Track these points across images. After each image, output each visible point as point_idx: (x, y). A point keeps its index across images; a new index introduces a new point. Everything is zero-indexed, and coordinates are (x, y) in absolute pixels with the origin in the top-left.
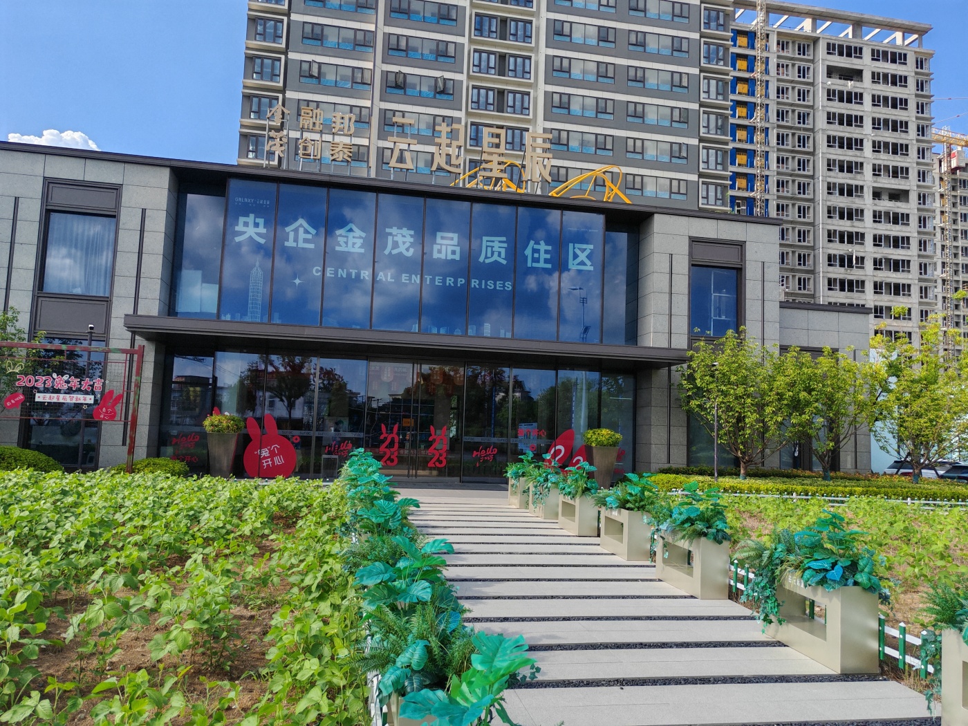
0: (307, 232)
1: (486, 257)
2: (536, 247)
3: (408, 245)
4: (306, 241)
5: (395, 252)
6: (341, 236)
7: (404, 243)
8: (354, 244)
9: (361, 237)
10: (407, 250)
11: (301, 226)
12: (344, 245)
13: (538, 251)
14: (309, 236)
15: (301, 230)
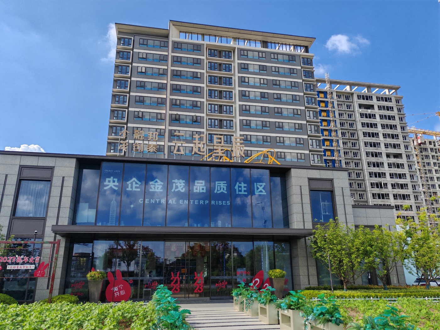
0: (136, 183)
1: (218, 191)
2: (240, 185)
3: (182, 187)
4: (136, 187)
5: (176, 190)
6: (152, 184)
7: (181, 186)
8: (158, 188)
9: (161, 185)
10: (182, 189)
11: (134, 181)
12: (153, 188)
13: (241, 187)
14: (138, 185)
15: (134, 183)
